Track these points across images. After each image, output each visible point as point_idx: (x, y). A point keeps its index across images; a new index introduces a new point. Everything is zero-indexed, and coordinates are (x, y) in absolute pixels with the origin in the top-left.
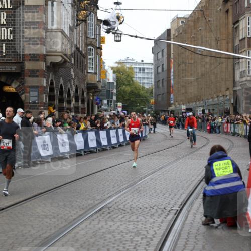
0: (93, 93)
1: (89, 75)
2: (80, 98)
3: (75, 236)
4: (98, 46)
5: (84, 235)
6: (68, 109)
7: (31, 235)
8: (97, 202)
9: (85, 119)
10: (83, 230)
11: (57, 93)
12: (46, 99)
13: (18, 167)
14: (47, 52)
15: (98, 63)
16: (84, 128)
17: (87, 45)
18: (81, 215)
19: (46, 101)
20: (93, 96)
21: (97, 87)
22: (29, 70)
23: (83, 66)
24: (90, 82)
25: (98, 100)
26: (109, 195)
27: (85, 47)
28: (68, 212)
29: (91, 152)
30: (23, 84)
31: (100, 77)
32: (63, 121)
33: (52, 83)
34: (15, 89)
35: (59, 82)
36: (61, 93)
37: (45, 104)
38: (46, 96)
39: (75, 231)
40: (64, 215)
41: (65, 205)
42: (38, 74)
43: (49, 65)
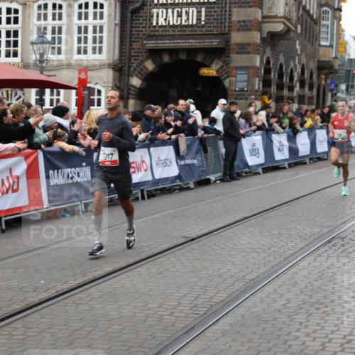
0: (326, 75)
1: (322, 49)
2: (307, 81)
3: (293, 278)
4: (336, 6)
5: (305, 276)
6: (289, 98)
7: (231, 275)
8: (325, 230)
9: (313, 111)
10: (305, 270)
11: (275, 75)
12: (259, 84)
13: (216, 180)
14: (263, 17)
15: (335, 31)
16: (311, 125)
17: (320, 5)
18: (301, 248)
19: (259, 88)
20: (326, 79)
21: (332, 67)
22: (237, 45)
23: (313, 36)
24: (322, 59)
25: (333, 85)
26: (344, 220)
27: (317, 8)
28: (284, 244)
29: (319, 159)
30: (227, 64)
31: (337, 51)
32: (281, 115)
33: (268, 62)
34: (217, 71)
35: (278, 59)
36: (281, 76)
37: (257, 91)
38: (259, 80)
39: (293, 270)
40: (279, 248)
41: (280, 234)
42: (249, 49)
43: (265, 35)
